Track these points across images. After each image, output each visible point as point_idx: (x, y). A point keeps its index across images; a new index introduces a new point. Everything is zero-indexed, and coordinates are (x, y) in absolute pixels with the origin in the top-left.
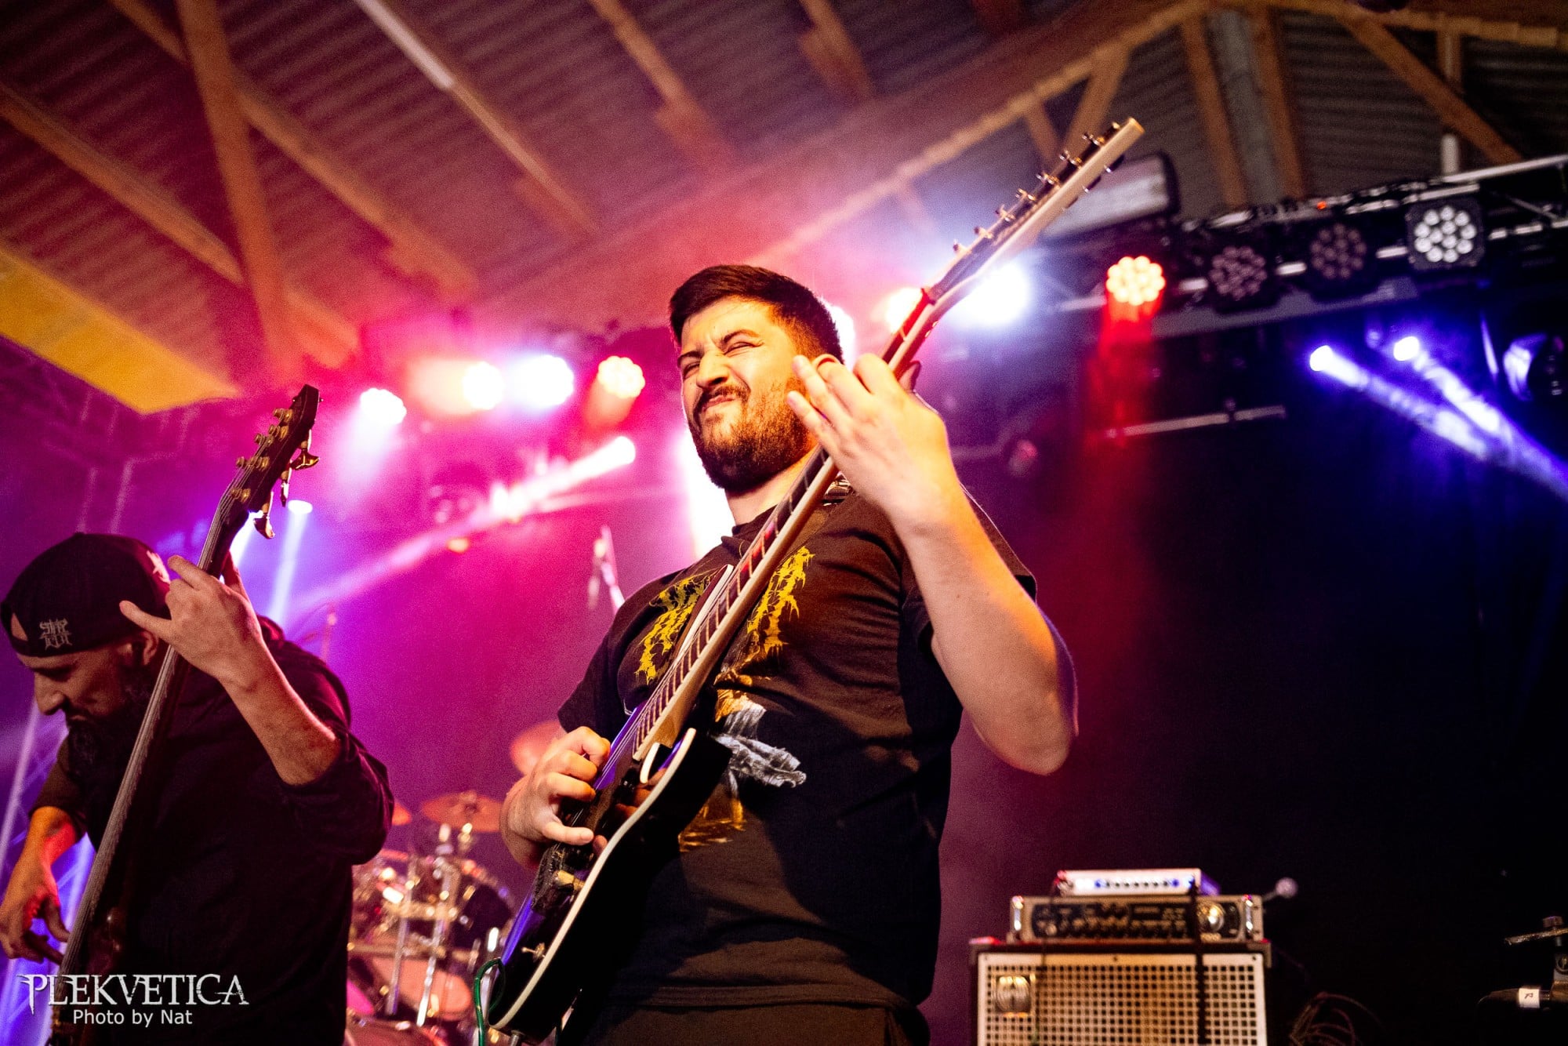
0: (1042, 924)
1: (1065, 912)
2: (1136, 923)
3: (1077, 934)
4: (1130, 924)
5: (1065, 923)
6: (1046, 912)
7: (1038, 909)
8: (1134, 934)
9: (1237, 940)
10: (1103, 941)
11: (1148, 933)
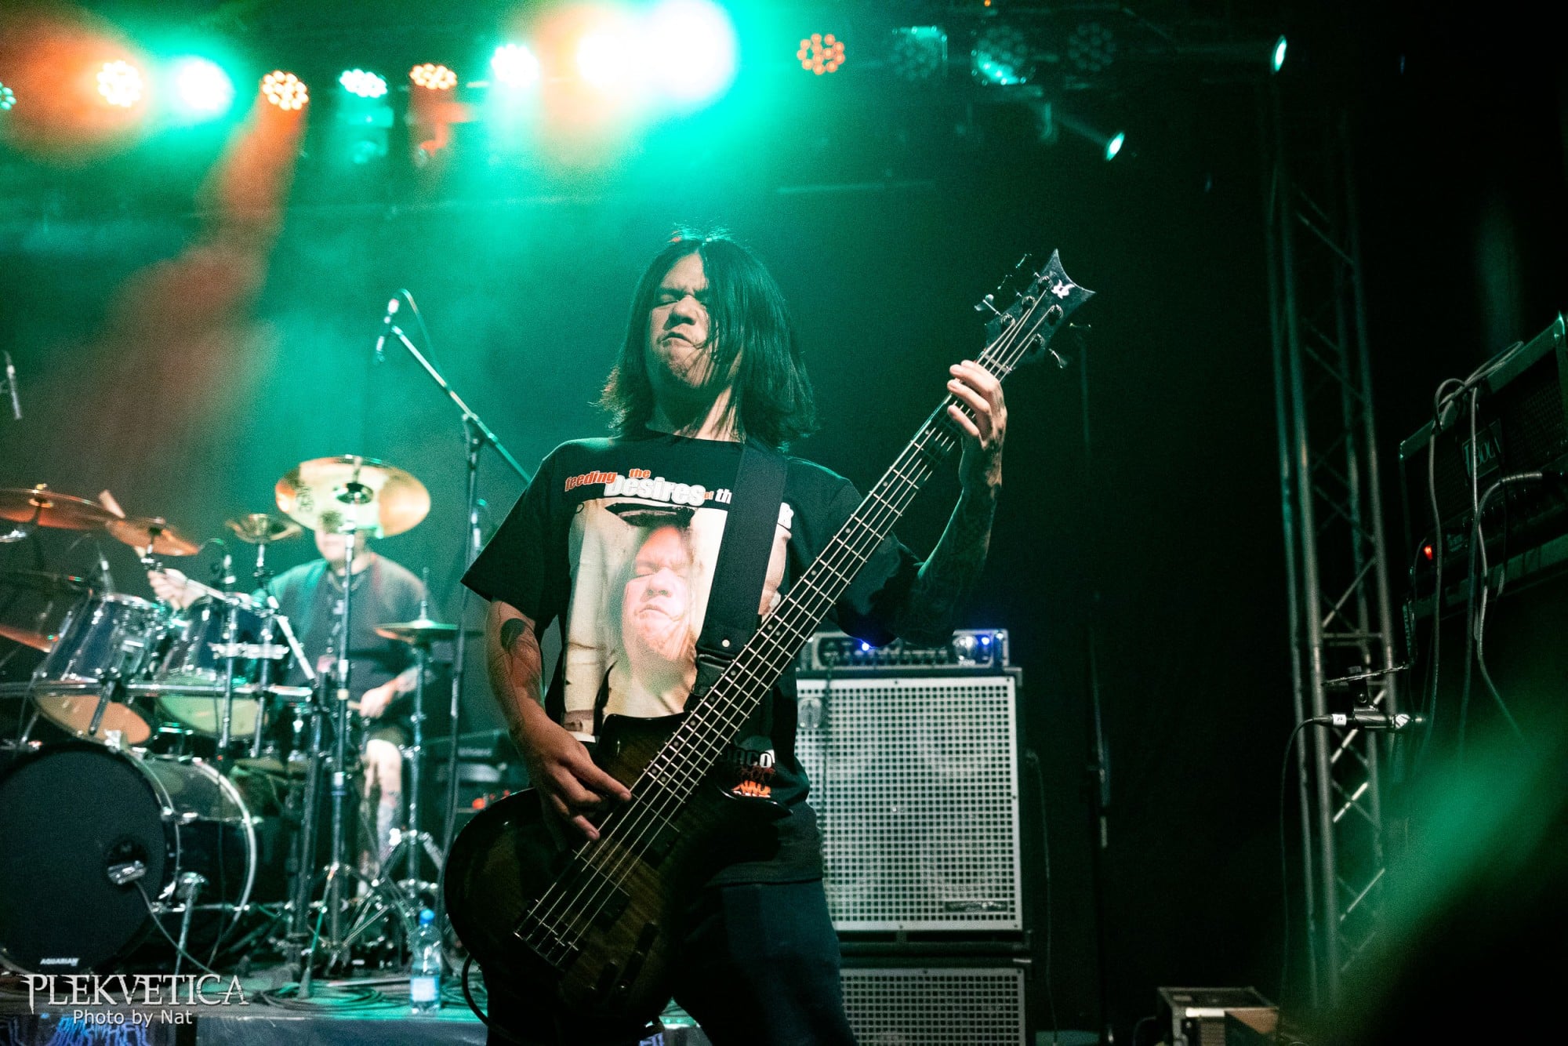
0: (828, 654)
1: (846, 644)
2: (907, 653)
3: (857, 662)
4: (901, 654)
5: (847, 654)
6: (831, 644)
7: (823, 643)
8: (905, 662)
9: (987, 666)
10: (880, 668)
11: (916, 661)
